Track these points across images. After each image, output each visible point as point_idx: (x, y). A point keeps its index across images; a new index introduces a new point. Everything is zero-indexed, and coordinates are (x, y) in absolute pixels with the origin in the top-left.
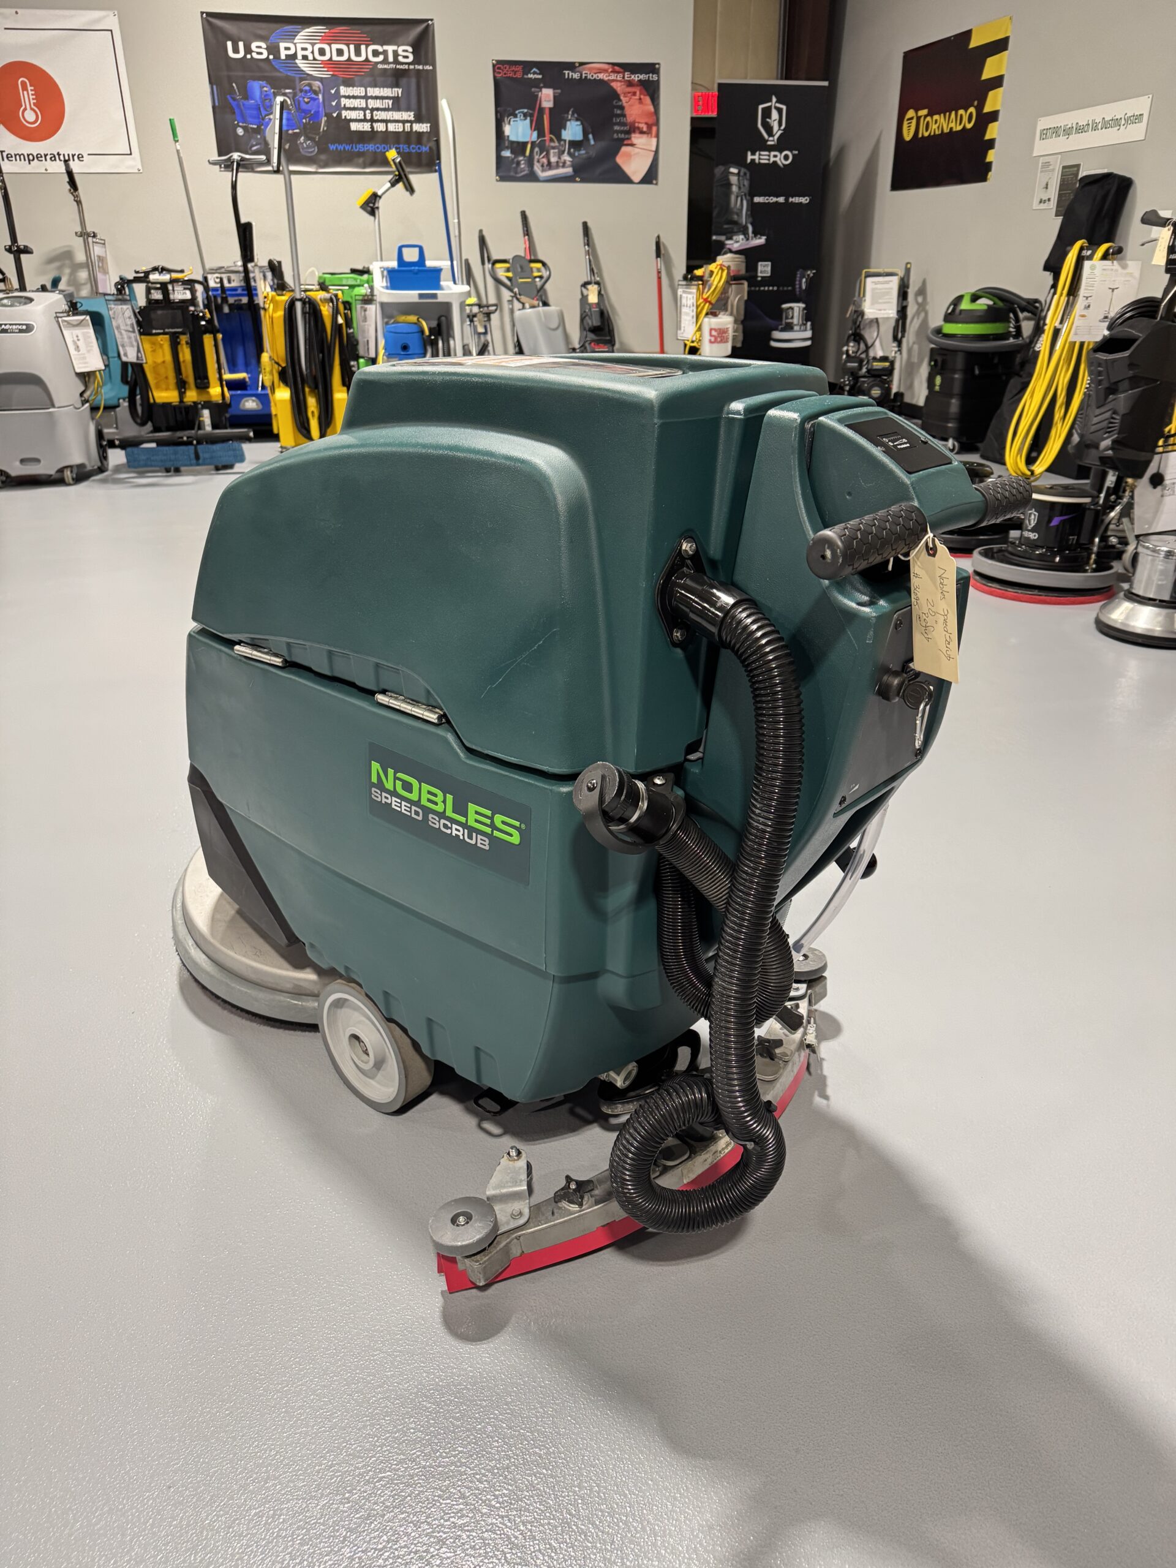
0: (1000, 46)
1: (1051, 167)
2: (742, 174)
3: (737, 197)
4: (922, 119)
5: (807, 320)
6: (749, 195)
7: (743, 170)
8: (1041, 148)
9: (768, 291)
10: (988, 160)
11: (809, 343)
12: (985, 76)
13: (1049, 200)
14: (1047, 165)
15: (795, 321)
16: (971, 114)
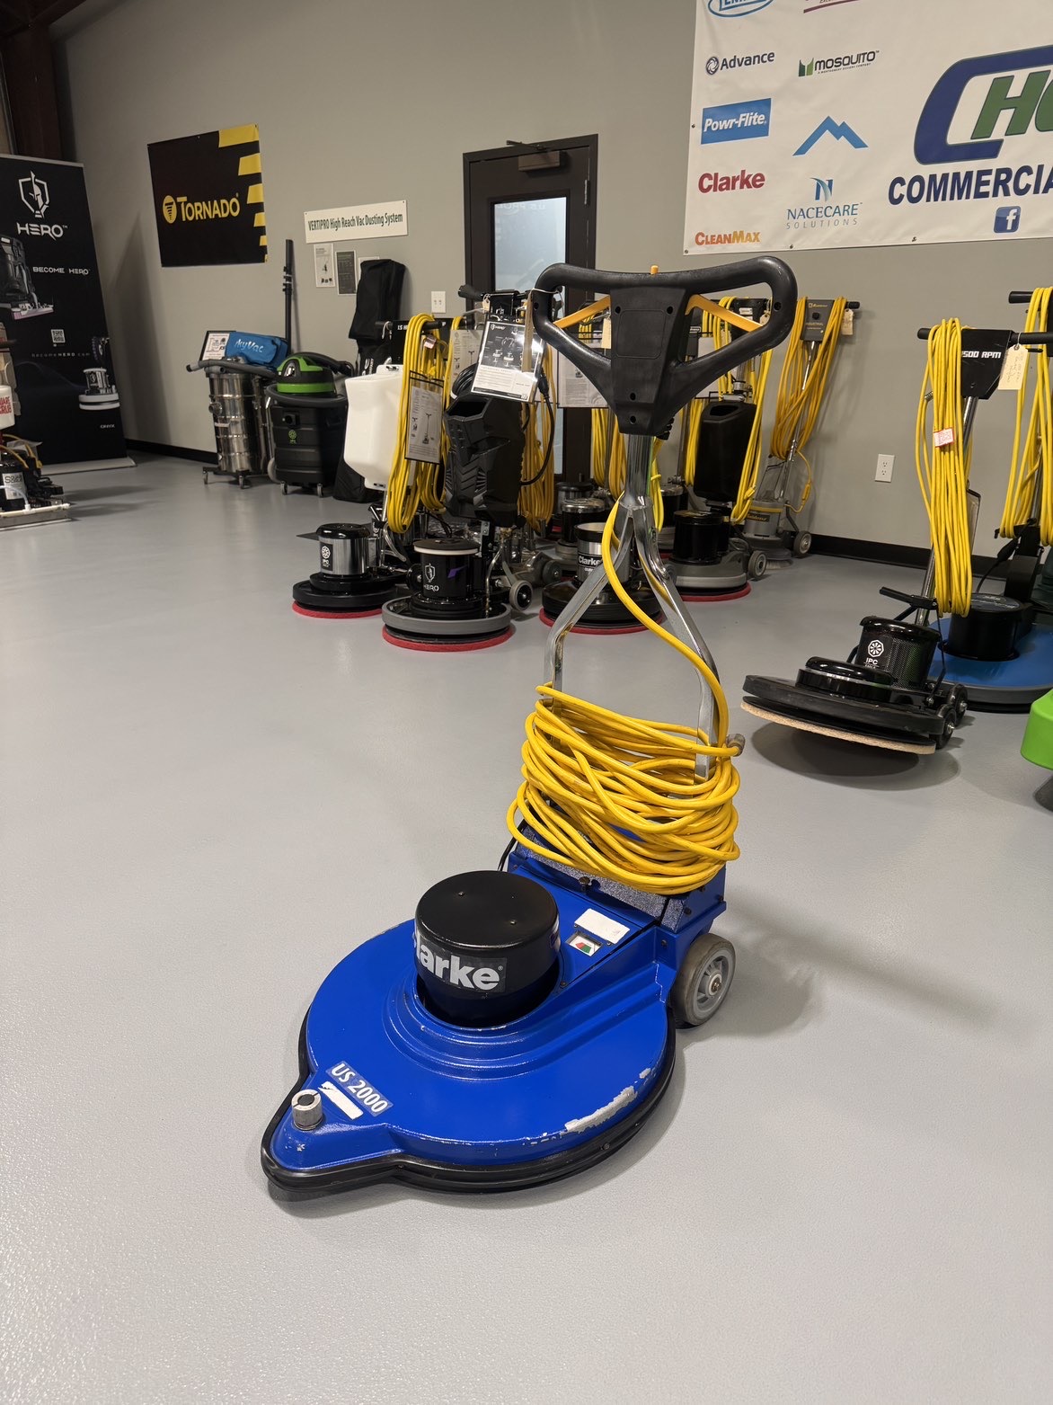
0: (252, 148)
1: (326, 253)
2: (15, 243)
3: (15, 267)
4: (183, 205)
5: (111, 384)
6: (27, 265)
7: (15, 241)
8: (312, 236)
9: (67, 357)
10: (261, 244)
11: (117, 405)
12: (242, 172)
13: (331, 280)
14: (321, 251)
15: (100, 385)
16: (234, 204)
